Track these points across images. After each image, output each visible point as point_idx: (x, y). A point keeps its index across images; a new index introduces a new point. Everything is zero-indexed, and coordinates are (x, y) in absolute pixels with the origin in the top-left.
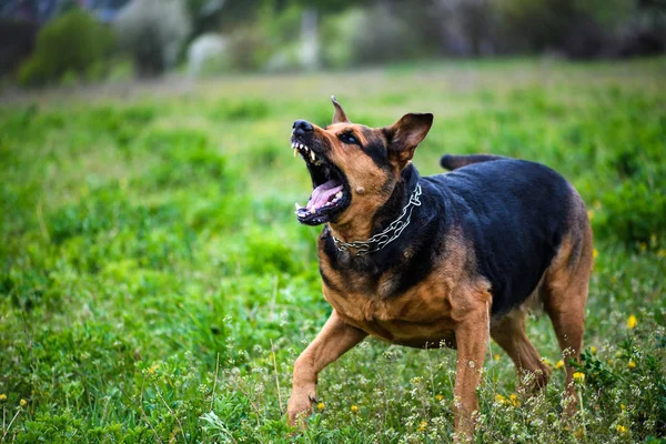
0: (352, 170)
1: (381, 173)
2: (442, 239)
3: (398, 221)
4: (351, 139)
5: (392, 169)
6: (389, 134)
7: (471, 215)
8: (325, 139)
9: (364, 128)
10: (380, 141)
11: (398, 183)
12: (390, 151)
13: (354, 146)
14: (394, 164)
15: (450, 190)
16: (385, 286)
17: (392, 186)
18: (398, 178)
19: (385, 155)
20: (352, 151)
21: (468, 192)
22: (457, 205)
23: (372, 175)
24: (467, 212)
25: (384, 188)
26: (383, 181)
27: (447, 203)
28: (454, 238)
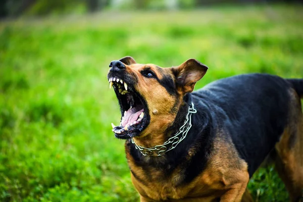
0: (151, 97)
1: (171, 99)
2: (212, 142)
3: (184, 126)
4: (150, 74)
6: (176, 72)
7: (228, 122)
11: (181, 105)
12: (177, 84)
13: (153, 79)
16: (176, 178)
17: (177, 108)
20: (152, 83)
21: (225, 104)
22: (219, 115)
23: (166, 100)
24: (225, 118)
25: (173, 110)
26: (173, 104)
27: (213, 114)
28: (219, 139)
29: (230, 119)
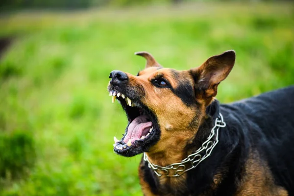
0: (163, 112)
1: (189, 112)
2: (243, 164)
3: (208, 141)
4: (163, 83)
5: (199, 106)
6: (195, 75)
7: (264, 140)
8: (139, 87)
9: (173, 71)
10: (188, 82)
11: (204, 118)
12: (197, 91)
13: (166, 90)
14: (201, 101)
15: (247, 119)
17: (199, 122)
18: (203, 114)
19: (193, 94)
20: (164, 95)
22: (253, 132)
23: (181, 114)
24: (260, 137)
25: (192, 125)
26: (191, 117)
27: (245, 131)
28: (252, 161)
29: (268, 138)
